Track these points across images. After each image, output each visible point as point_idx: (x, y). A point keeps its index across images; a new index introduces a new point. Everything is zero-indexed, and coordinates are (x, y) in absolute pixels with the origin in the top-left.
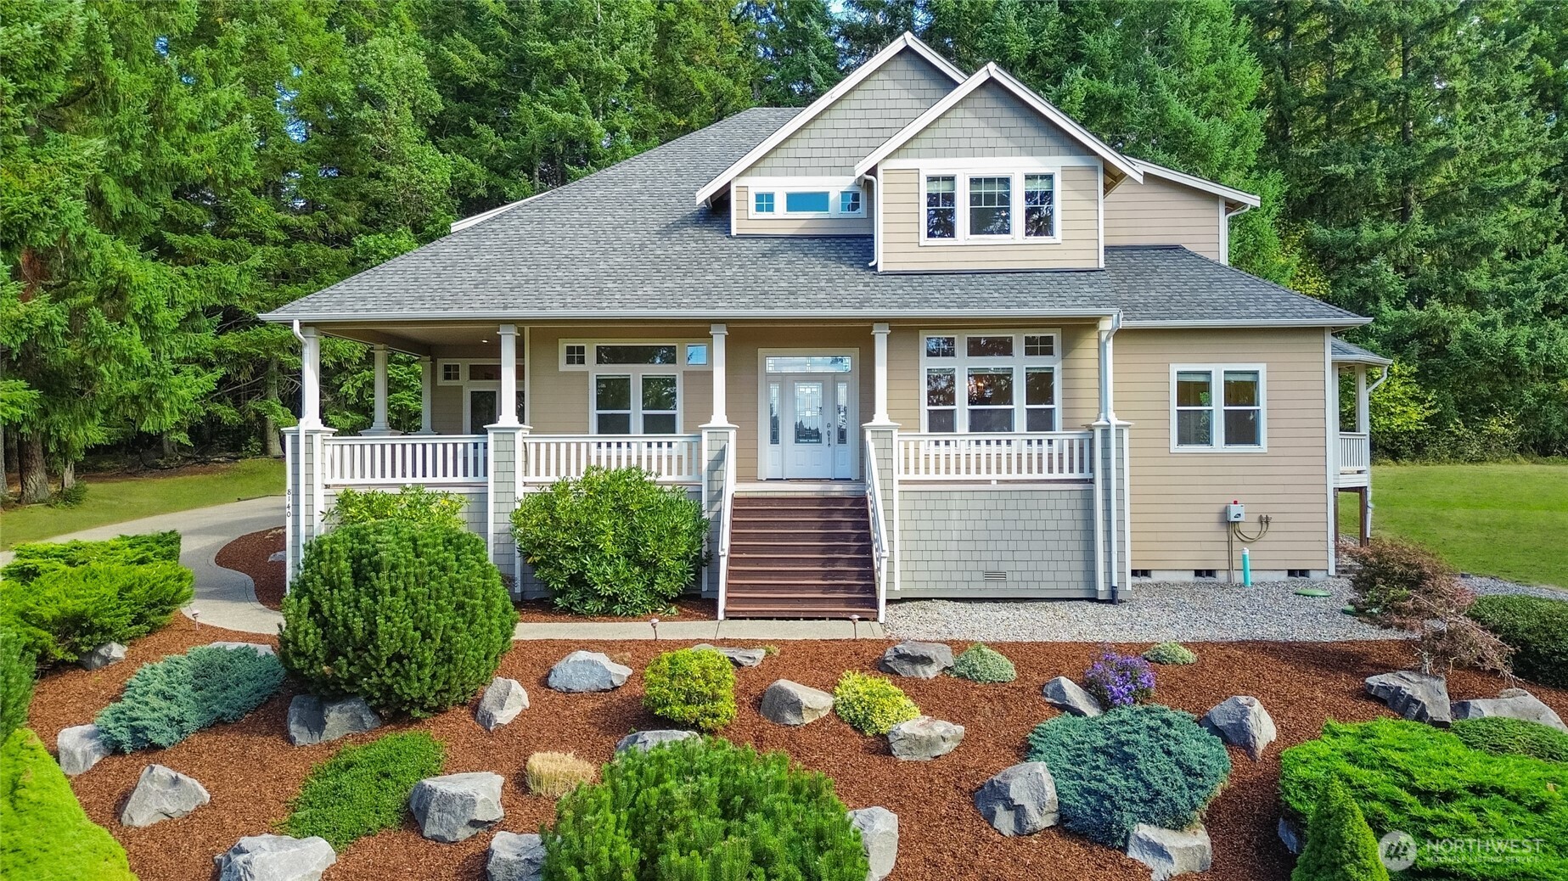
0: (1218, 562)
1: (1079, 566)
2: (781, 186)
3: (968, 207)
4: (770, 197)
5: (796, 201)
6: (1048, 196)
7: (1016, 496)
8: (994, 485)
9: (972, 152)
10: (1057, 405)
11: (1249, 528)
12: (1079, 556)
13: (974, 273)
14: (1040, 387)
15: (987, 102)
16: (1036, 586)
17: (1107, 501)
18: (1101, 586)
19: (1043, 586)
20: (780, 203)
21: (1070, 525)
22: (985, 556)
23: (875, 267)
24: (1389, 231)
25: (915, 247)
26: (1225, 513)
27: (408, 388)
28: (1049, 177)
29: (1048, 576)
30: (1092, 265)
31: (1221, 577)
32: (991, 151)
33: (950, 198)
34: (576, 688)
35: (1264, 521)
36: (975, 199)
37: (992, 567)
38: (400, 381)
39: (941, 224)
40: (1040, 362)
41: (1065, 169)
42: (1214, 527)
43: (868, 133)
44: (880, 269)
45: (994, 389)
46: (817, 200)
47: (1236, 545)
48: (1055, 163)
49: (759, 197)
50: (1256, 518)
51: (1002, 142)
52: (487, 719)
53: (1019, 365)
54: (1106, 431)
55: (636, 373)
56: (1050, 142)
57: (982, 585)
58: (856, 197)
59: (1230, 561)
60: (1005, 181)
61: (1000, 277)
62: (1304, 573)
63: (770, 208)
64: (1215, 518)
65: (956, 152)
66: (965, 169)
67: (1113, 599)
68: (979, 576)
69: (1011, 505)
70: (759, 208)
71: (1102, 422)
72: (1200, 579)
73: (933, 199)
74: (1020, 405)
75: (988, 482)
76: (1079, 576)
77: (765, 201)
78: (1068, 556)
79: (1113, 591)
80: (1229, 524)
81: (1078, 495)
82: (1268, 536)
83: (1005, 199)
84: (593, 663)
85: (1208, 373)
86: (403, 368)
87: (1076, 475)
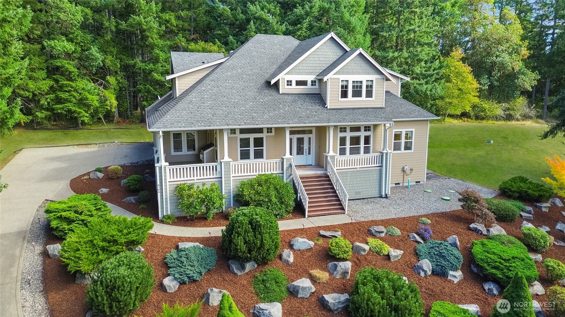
0: (401, 181)
1: (377, 189)
2: (294, 78)
3: (352, 89)
4: (291, 81)
5: (299, 83)
6: (371, 86)
7: (363, 172)
8: (358, 169)
9: (353, 73)
10: (371, 145)
11: (408, 171)
12: (378, 186)
13: (353, 109)
14: (367, 140)
15: (359, 59)
16: (367, 194)
17: (386, 172)
18: (383, 194)
19: (369, 194)
20: (294, 83)
21: (376, 178)
22: (356, 188)
23: (327, 107)
24: (396, 54)
25: (337, 101)
26: (403, 168)
27: (70, 102)
28: (372, 81)
29: (370, 192)
30: (381, 106)
31: (401, 185)
32: (359, 73)
33: (346, 87)
34: (301, 249)
35: (411, 170)
36: (353, 87)
37: (357, 191)
38: (66, 99)
39: (344, 94)
40: (367, 133)
41: (376, 79)
42: (400, 172)
43: (319, 62)
44: (328, 108)
45: (355, 141)
46: (304, 83)
47: (405, 176)
48: (374, 77)
49: (288, 81)
50: (410, 169)
51: (361, 71)
52: (287, 262)
53: (362, 134)
54: (387, 154)
55: (252, 137)
56: (373, 71)
57: (354, 196)
58: (315, 82)
59: (403, 181)
60: (361, 82)
61: (360, 110)
62: (419, 182)
63: (291, 85)
64: (401, 170)
65: (349, 73)
66: (351, 78)
67: (386, 197)
68: (354, 193)
69: (362, 174)
70: (288, 85)
71: (385, 151)
72: (396, 186)
73: (342, 87)
74: (362, 145)
75: (357, 168)
76: (377, 191)
77: (289, 83)
78: (375, 186)
79: (386, 195)
80: (403, 171)
81: (378, 170)
82: (413, 173)
83: (361, 87)
84: (305, 242)
85: (401, 132)
86: (67, 93)
87: (378, 165)
